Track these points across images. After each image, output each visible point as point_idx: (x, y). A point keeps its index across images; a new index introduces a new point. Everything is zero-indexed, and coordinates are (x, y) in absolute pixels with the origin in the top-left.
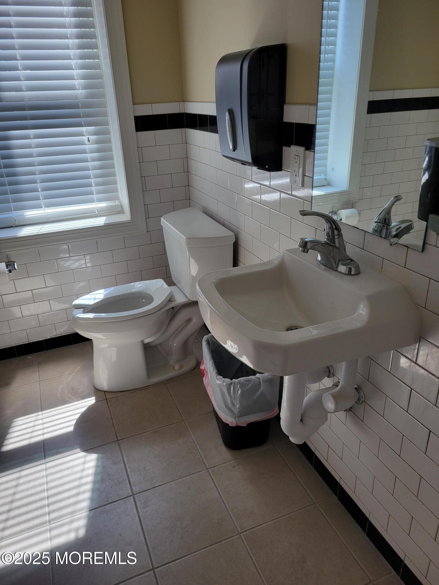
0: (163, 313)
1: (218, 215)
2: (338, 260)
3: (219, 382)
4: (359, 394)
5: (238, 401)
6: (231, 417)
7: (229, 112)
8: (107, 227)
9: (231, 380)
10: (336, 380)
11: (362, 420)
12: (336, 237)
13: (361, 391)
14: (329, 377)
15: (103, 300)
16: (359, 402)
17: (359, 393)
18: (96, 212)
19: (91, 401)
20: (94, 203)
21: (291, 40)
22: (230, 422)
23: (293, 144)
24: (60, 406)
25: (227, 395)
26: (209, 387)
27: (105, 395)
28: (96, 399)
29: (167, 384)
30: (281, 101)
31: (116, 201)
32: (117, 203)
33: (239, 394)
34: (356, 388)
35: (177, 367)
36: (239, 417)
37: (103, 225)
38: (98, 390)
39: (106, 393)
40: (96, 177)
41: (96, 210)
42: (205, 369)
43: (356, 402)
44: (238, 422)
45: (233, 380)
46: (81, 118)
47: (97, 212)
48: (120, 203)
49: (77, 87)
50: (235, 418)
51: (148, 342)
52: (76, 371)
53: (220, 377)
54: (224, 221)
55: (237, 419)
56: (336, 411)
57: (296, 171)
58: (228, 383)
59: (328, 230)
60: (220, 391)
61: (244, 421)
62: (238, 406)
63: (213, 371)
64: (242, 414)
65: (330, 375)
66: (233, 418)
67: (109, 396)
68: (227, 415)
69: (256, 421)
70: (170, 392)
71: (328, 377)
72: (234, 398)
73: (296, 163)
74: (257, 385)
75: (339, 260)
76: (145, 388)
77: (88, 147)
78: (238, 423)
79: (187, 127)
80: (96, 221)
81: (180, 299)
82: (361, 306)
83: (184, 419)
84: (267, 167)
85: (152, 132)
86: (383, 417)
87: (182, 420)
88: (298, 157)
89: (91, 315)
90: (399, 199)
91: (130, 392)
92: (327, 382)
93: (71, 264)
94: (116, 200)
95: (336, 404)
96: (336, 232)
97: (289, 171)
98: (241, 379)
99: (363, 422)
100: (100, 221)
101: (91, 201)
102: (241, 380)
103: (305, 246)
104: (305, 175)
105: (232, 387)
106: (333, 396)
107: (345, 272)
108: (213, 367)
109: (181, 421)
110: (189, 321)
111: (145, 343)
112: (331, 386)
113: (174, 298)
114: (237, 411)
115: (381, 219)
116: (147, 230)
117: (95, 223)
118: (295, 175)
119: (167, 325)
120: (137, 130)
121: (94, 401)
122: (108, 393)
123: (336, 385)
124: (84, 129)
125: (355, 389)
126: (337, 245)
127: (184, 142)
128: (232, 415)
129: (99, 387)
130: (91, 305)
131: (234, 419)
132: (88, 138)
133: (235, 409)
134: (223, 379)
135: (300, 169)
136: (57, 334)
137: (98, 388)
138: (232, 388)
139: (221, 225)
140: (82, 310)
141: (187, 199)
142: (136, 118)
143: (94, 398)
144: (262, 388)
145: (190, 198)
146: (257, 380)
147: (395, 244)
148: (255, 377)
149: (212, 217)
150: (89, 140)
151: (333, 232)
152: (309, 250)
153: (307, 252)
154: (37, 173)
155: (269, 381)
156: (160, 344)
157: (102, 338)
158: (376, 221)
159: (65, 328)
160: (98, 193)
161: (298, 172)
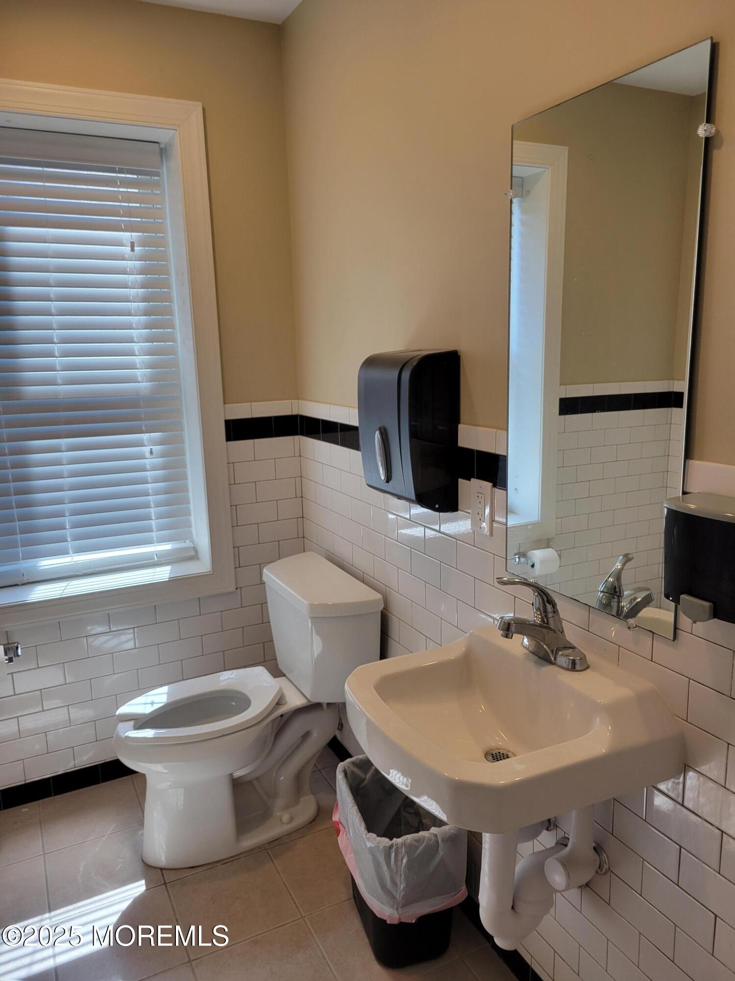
0: (267, 725)
1: (354, 565)
2: (555, 649)
3: (369, 845)
4: (600, 858)
5: (402, 877)
6: (390, 908)
7: (380, 430)
8: (174, 582)
9: (391, 839)
10: (561, 834)
11: (608, 902)
12: (550, 615)
13: (603, 852)
14: (550, 829)
15: (166, 706)
16: (601, 871)
17: (599, 856)
18: (154, 559)
19: (139, 888)
20: (151, 545)
21: (464, 346)
22: (389, 916)
23: (474, 477)
24: (83, 900)
25: (385, 868)
26: (350, 854)
27: (163, 875)
28: (146, 884)
29: (269, 851)
30: (453, 418)
31: (187, 541)
32: (188, 544)
33: (403, 865)
34: (595, 849)
35: (286, 817)
36: (403, 907)
37: (168, 579)
38: (149, 866)
39: (164, 871)
40: (158, 505)
41: (155, 555)
42: (340, 821)
43: (597, 872)
44: (401, 915)
45: (395, 839)
46: (142, 421)
47: (156, 559)
48: (193, 543)
49: (140, 379)
50: (397, 909)
51: (240, 776)
52: (108, 833)
53: (372, 836)
54: (364, 574)
55: (400, 910)
56: (568, 888)
57: (480, 515)
58: (387, 845)
59: (538, 606)
60: (373, 861)
61: (411, 915)
62: (402, 886)
63: (360, 826)
64: (408, 901)
65: (551, 825)
66: (393, 909)
67: (170, 878)
68: (383, 904)
69: (432, 912)
70: (276, 865)
71: (547, 829)
72: (397, 872)
73: (480, 502)
74: (432, 848)
75: (557, 649)
76: (234, 859)
77: (148, 462)
78: (401, 917)
79: (302, 434)
80: (157, 573)
81: (295, 701)
82: (598, 720)
83: (304, 915)
84: (437, 506)
85: (250, 442)
86: (641, 896)
87: (300, 916)
88: (483, 495)
89: (149, 733)
90: (630, 559)
91: (206, 869)
92: (547, 839)
93: (105, 642)
94: (186, 539)
95: (568, 876)
96: (549, 607)
97: (469, 513)
98: (406, 838)
99: (609, 905)
100: (162, 574)
101: (148, 542)
102: (408, 839)
103: (508, 629)
104: (494, 521)
105: (392, 852)
106: (562, 862)
107: (567, 667)
108: (359, 819)
109: (299, 919)
110: (306, 735)
111: (235, 777)
112: (553, 845)
113: (285, 699)
114: (402, 894)
115: (610, 587)
116: (236, 586)
117: (155, 577)
118: (479, 520)
119: (272, 744)
120: (229, 438)
121: (144, 888)
122: (168, 872)
123: (563, 843)
124: (145, 436)
125: (593, 850)
126: (552, 626)
127: (297, 454)
128: (392, 904)
129: (151, 861)
130: (148, 714)
131: (395, 911)
132: (151, 449)
133: (397, 892)
134: (379, 839)
135: (486, 510)
136: (75, 765)
137: (149, 863)
138: (393, 855)
139: (358, 580)
140: (132, 723)
141: (299, 537)
142: (228, 423)
143: (143, 882)
144: (441, 853)
145: (305, 536)
146: (433, 838)
147: (634, 627)
148: (429, 833)
149: (342, 567)
150: (151, 453)
151: (545, 606)
152: (514, 635)
153: (512, 638)
154: (66, 502)
155: (452, 839)
156: (257, 779)
157: (162, 773)
158: (602, 590)
159: (91, 754)
160: (161, 529)
161: (483, 515)
